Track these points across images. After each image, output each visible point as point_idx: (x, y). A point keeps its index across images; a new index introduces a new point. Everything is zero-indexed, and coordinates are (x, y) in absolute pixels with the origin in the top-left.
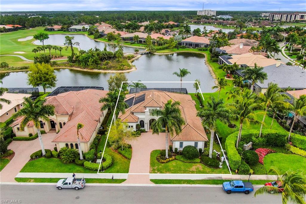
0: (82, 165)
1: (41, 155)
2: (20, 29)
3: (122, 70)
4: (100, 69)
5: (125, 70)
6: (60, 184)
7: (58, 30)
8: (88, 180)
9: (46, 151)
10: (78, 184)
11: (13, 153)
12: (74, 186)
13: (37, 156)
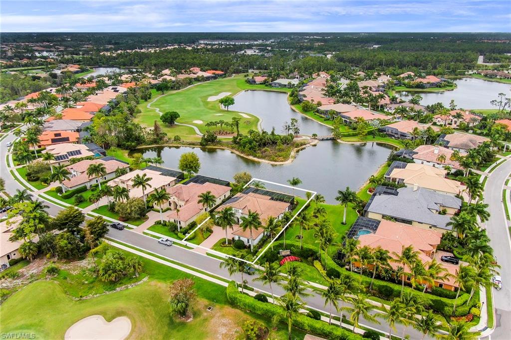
0: (177, 234)
1: (160, 223)
2: (221, 76)
3: (275, 161)
4: (255, 156)
5: (278, 161)
6: (160, 240)
7: (260, 84)
8: (174, 243)
9: (164, 221)
10: (168, 243)
11: (148, 218)
12: (166, 243)
13: (158, 223)
